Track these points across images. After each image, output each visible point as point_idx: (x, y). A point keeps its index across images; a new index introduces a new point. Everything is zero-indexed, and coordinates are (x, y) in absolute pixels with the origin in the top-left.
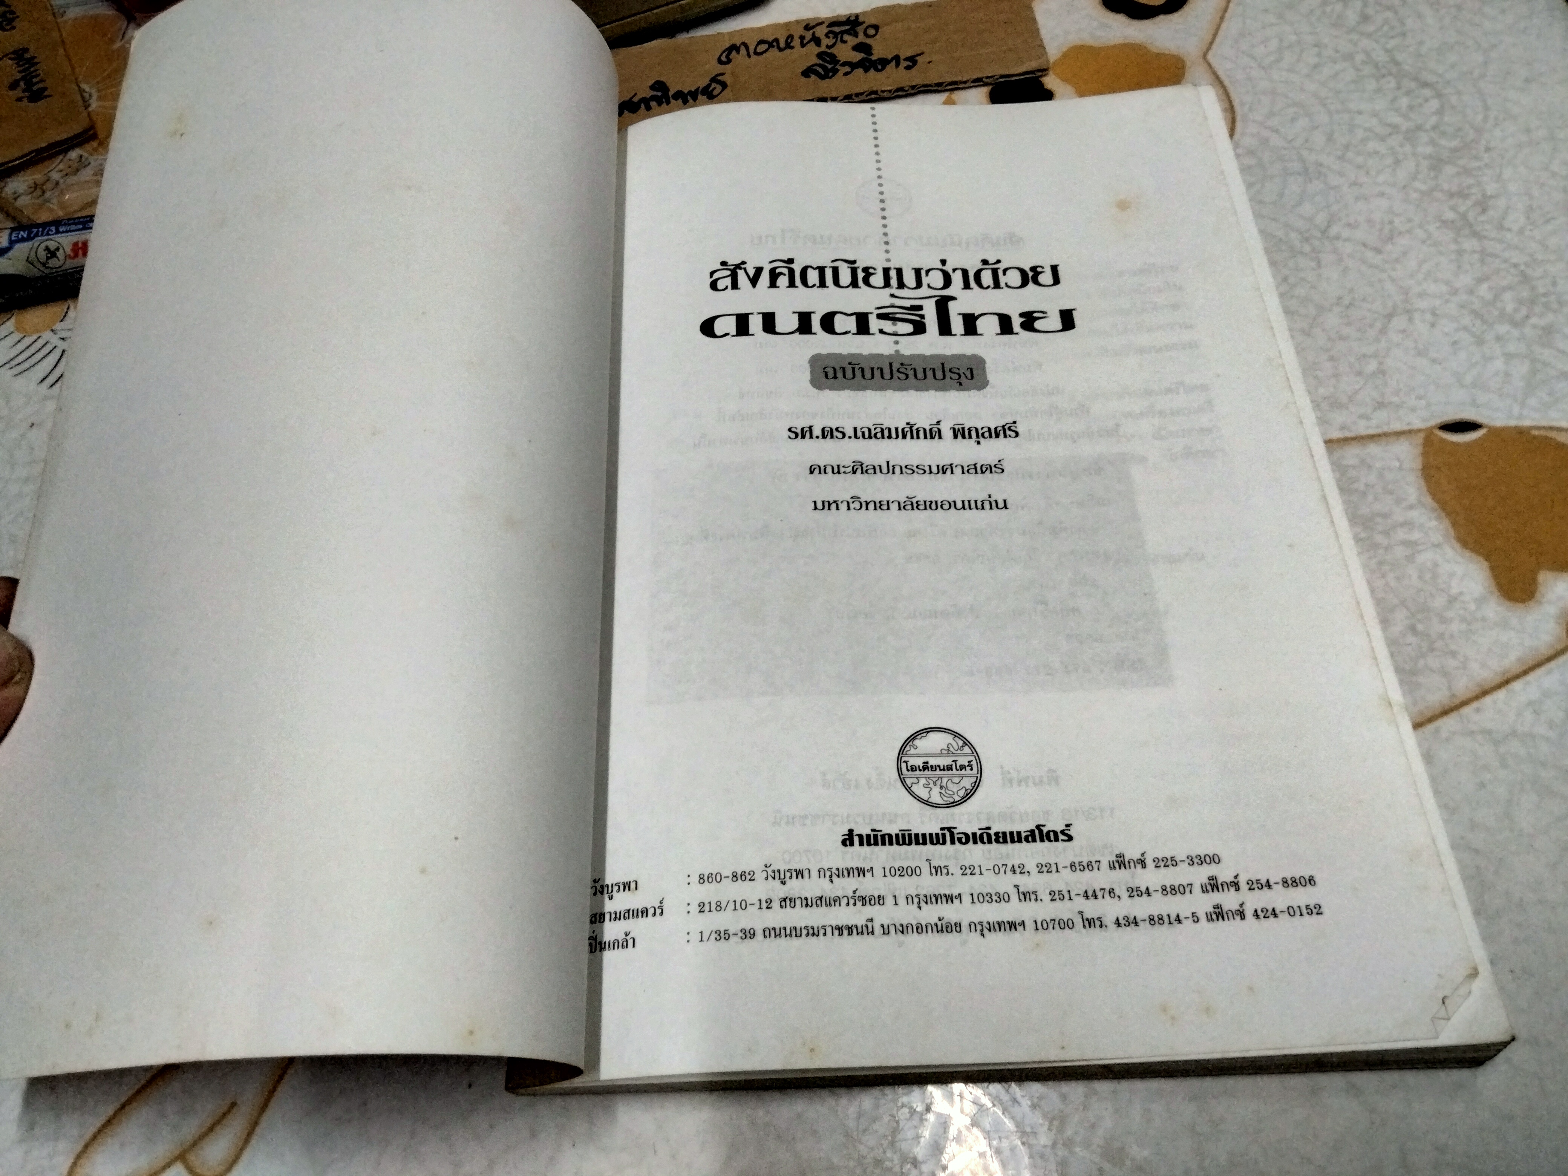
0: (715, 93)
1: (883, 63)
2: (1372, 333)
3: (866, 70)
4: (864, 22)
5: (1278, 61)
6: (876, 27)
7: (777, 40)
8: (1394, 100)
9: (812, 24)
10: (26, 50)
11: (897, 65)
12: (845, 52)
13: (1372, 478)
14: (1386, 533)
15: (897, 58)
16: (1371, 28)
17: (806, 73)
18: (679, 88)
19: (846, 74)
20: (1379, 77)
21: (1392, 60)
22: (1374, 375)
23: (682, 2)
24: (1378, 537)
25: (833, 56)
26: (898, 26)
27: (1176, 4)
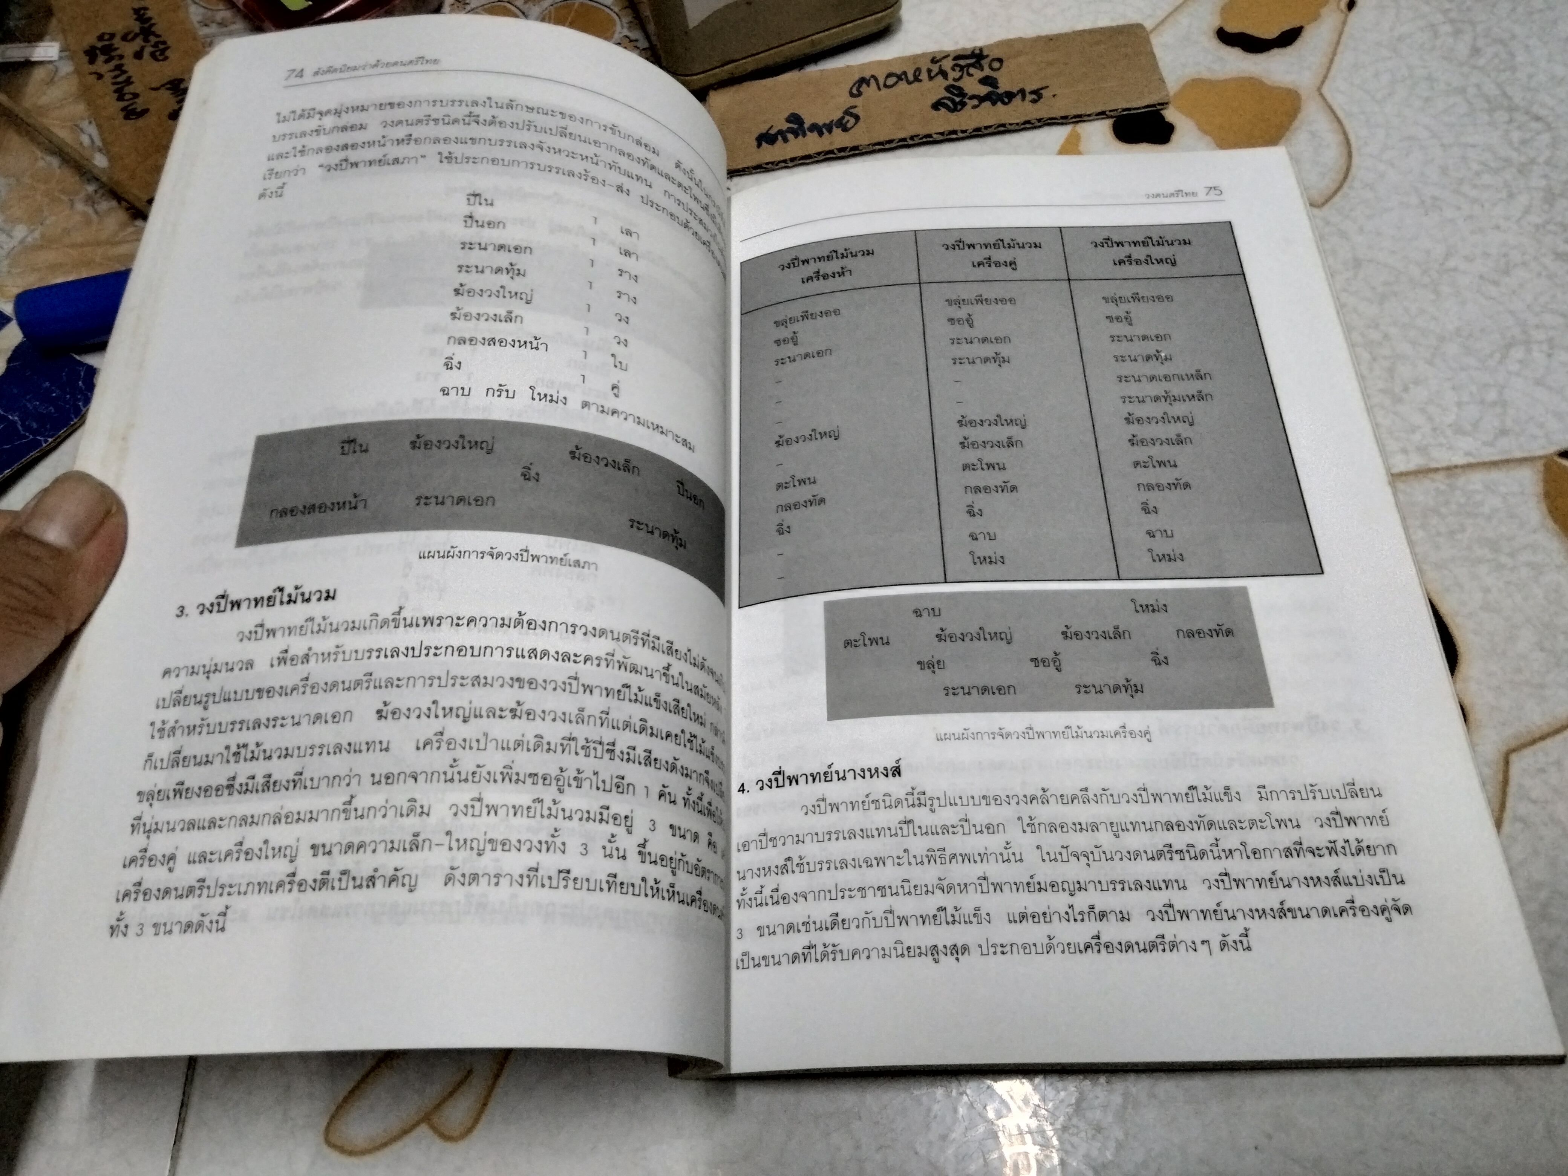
0: (849, 125)
1: (1010, 96)
2: (1491, 364)
3: (994, 104)
4: (988, 56)
5: (1391, 95)
6: (1000, 60)
7: (905, 73)
8: (1507, 132)
9: (938, 57)
10: (181, 80)
11: (1024, 98)
12: (972, 85)
13: (1497, 502)
14: (1512, 555)
15: (1022, 92)
16: (1481, 62)
17: (936, 106)
18: (813, 121)
19: (975, 107)
20: (1491, 111)
21: (1505, 94)
22: (1494, 404)
23: (813, 37)
24: (1504, 559)
25: (960, 89)
26: (1022, 59)
27: (1289, 37)
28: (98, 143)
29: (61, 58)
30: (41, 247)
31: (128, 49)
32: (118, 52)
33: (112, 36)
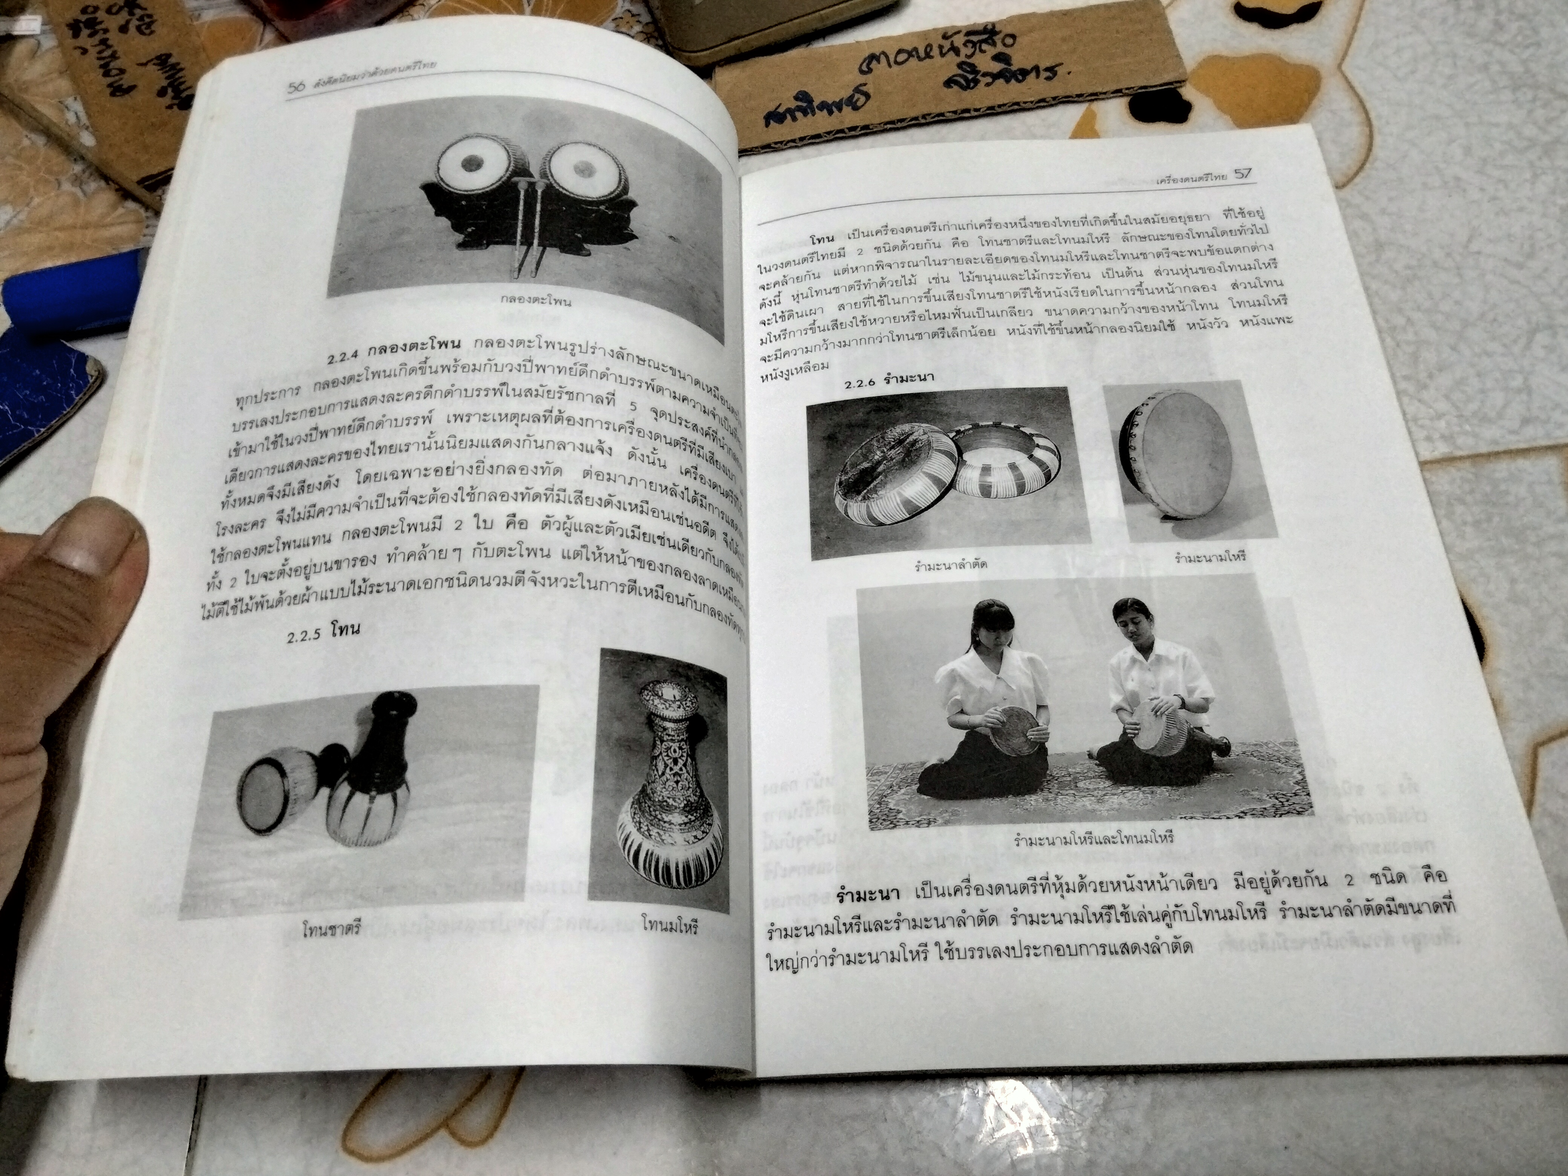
0: (859, 104)
1: (1024, 73)
2: (1516, 349)
3: (1008, 81)
4: (1000, 32)
5: (1413, 72)
6: (1013, 37)
7: (916, 49)
8: (1530, 112)
9: (950, 34)
10: (169, 56)
11: (1038, 76)
12: (985, 62)
13: (1522, 491)
14: (1538, 544)
15: (1036, 69)
16: (1503, 38)
17: (949, 83)
18: (822, 99)
19: (988, 85)
20: (1515, 88)
21: (1527, 71)
22: (1519, 391)
23: (822, 12)
24: (1530, 549)
25: (973, 66)
26: (1035, 35)
27: (1307, 14)
28: (84, 119)
29: (43, 32)
30: (28, 231)
31: (113, 23)
32: (103, 26)
33: (96, 9)
